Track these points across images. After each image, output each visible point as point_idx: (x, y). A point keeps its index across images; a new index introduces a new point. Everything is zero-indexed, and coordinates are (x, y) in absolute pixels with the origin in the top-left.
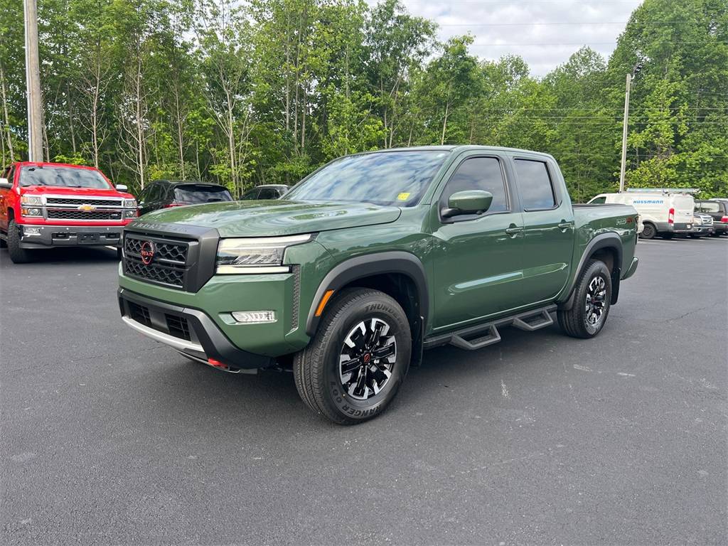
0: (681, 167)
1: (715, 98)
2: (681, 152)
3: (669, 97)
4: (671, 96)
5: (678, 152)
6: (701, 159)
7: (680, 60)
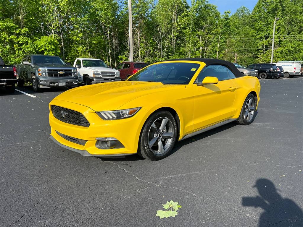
0: (281, 52)
1: (293, 26)
2: (281, 47)
3: (277, 26)
4: (278, 25)
5: (280, 47)
6: (289, 49)
7: (281, 12)
